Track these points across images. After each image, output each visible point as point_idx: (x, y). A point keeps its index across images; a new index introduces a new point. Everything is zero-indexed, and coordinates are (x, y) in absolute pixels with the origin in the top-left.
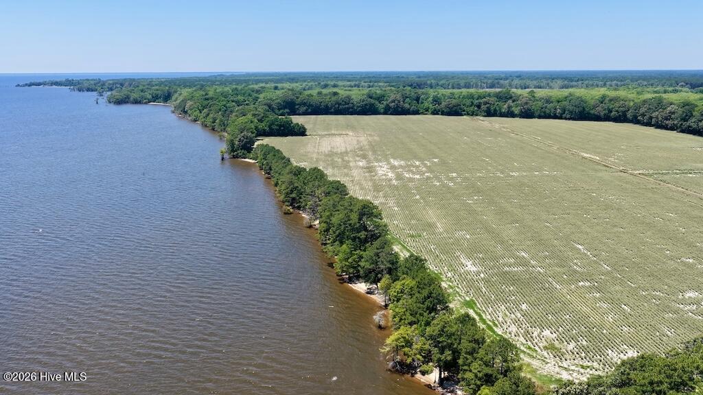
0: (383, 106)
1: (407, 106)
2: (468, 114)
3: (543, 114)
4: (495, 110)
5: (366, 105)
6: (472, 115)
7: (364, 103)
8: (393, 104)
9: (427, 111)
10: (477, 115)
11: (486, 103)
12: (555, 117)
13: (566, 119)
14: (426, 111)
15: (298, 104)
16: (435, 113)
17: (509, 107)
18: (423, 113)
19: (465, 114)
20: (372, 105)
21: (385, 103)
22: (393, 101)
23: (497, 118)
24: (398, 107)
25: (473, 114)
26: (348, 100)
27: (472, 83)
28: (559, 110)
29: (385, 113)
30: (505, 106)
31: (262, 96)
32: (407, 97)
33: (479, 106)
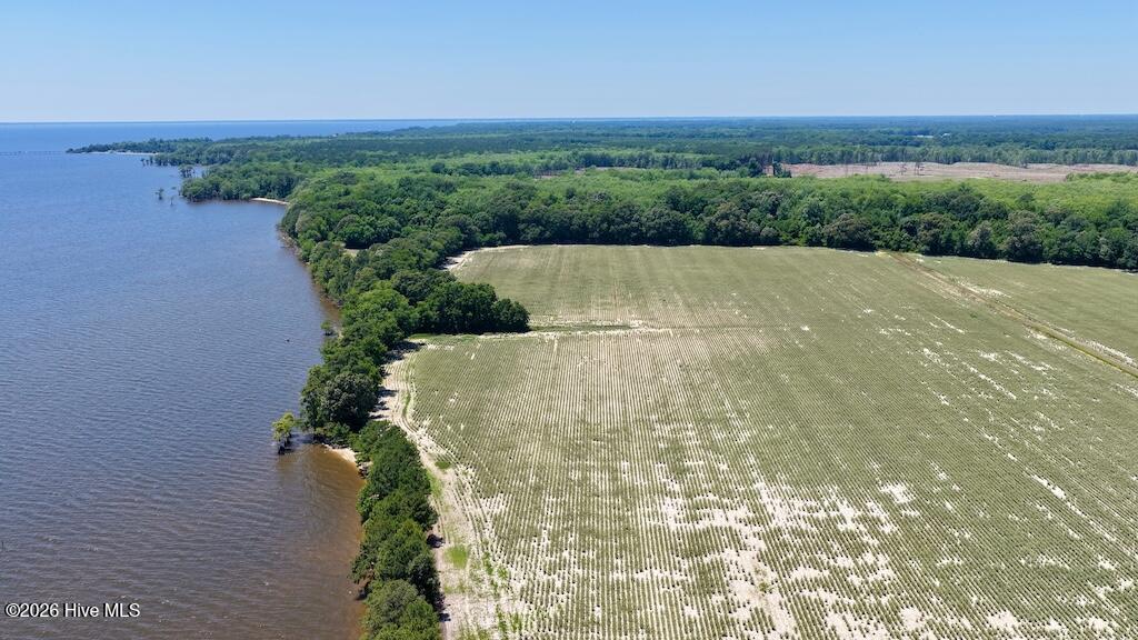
0: (703, 226)
1: (754, 226)
2: (887, 247)
3: (1066, 254)
4: (949, 240)
5: (668, 224)
6: (897, 250)
7: (663, 220)
8: (725, 222)
9: (796, 236)
10: (907, 250)
11: (930, 225)
12: (1096, 262)
13: (1123, 267)
14: (793, 237)
15: (523, 222)
16: (814, 242)
17: (984, 235)
18: (787, 243)
19: (881, 247)
20: (679, 224)
21: (707, 220)
22: (725, 217)
23: (956, 258)
24: (734, 228)
25: (898, 247)
26: (629, 212)
27: (855, 153)
28: (1104, 249)
29: (707, 241)
30: (975, 233)
31: (453, 198)
32: (752, 206)
33: (912, 230)
